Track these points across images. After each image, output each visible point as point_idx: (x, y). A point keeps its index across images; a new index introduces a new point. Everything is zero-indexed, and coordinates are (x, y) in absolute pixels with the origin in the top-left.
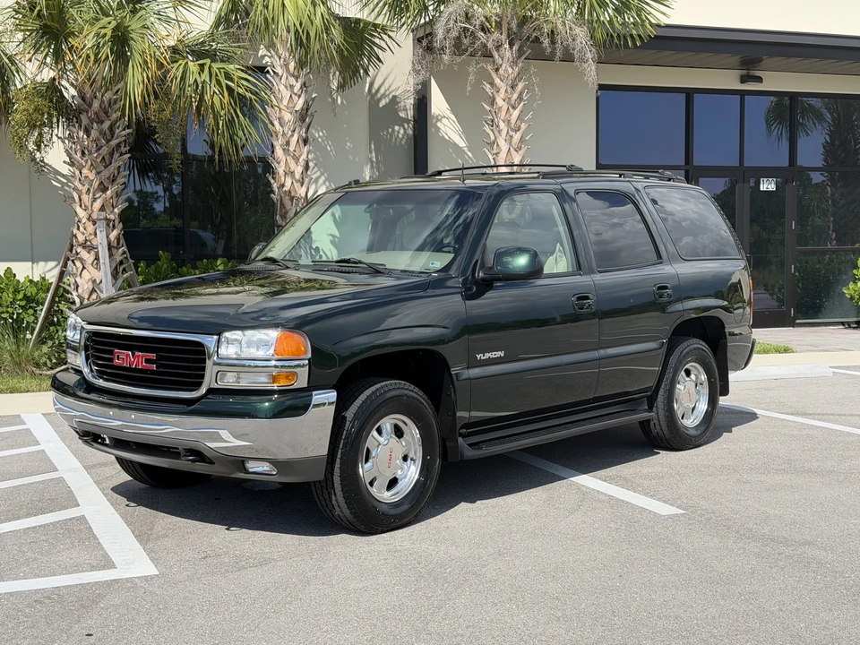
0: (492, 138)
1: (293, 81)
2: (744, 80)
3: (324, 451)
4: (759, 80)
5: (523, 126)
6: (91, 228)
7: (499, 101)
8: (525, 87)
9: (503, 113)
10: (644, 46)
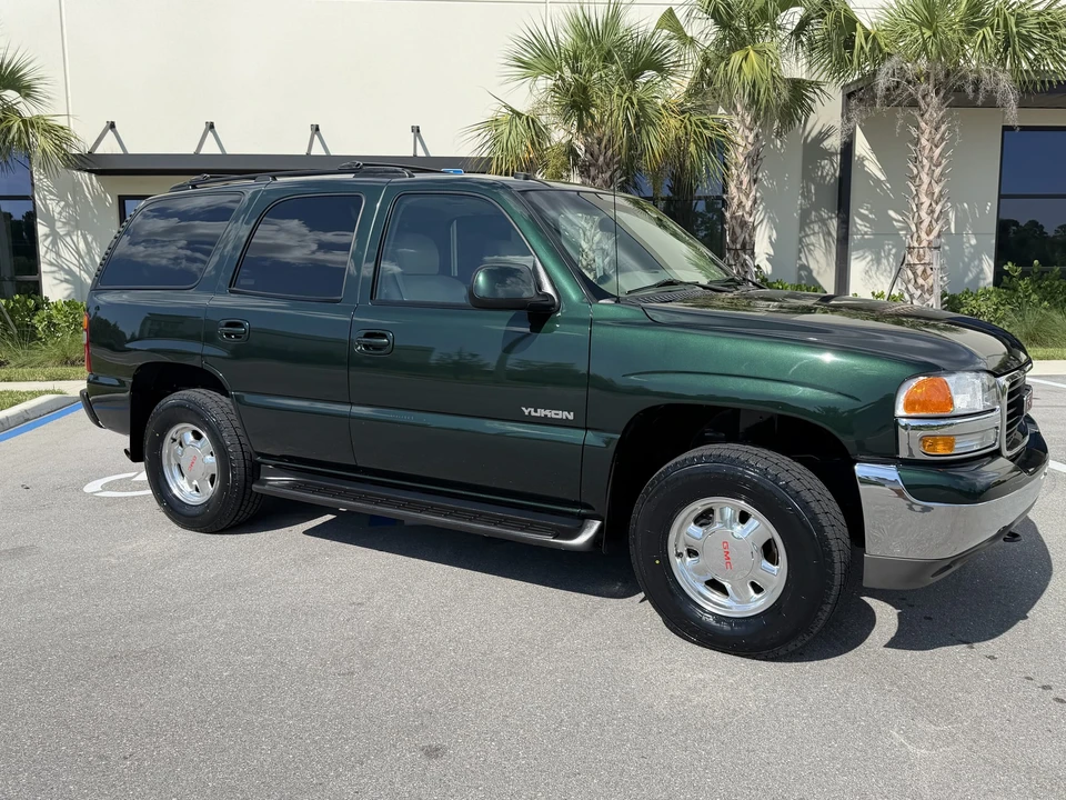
0: (915, 172)
1: (747, 132)
5: (944, 162)
7: (924, 141)
8: (948, 129)
9: (927, 151)
10: (1052, 91)
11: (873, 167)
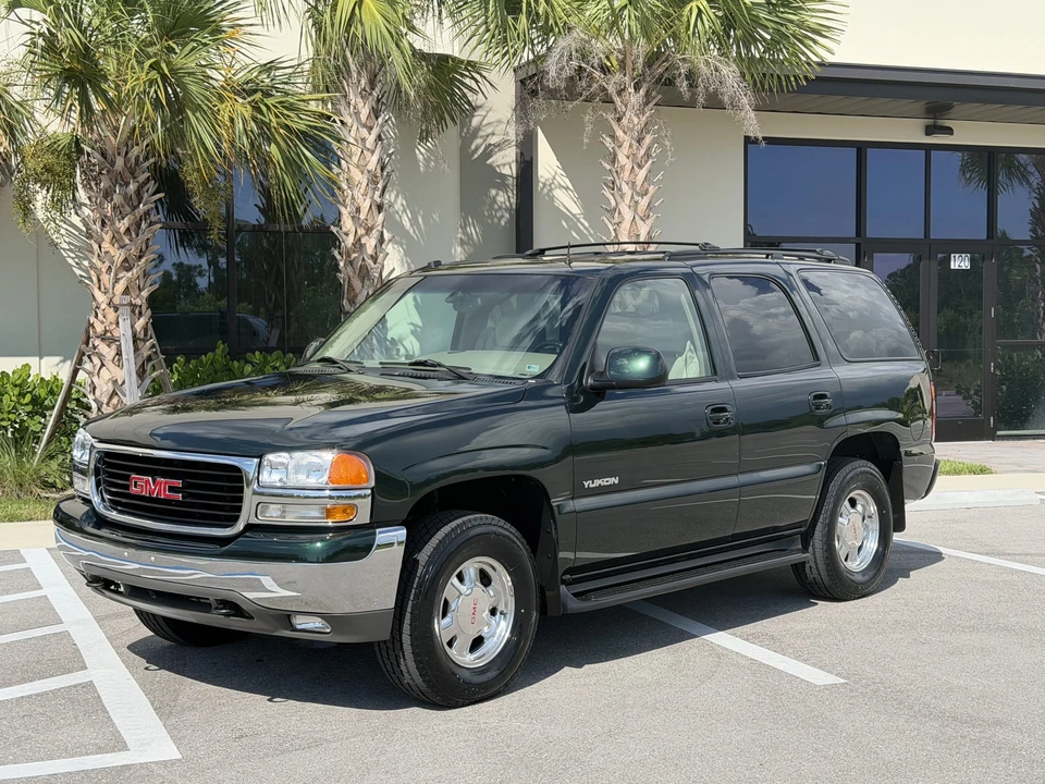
0: (613, 203)
1: (364, 132)
2: (929, 131)
3: (391, 603)
4: (949, 131)
5: (652, 189)
6: (111, 315)
7: (622, 158)
8: (655, 141)
9: (627, 173)
10: (801, 90)
11: (567, 201)
